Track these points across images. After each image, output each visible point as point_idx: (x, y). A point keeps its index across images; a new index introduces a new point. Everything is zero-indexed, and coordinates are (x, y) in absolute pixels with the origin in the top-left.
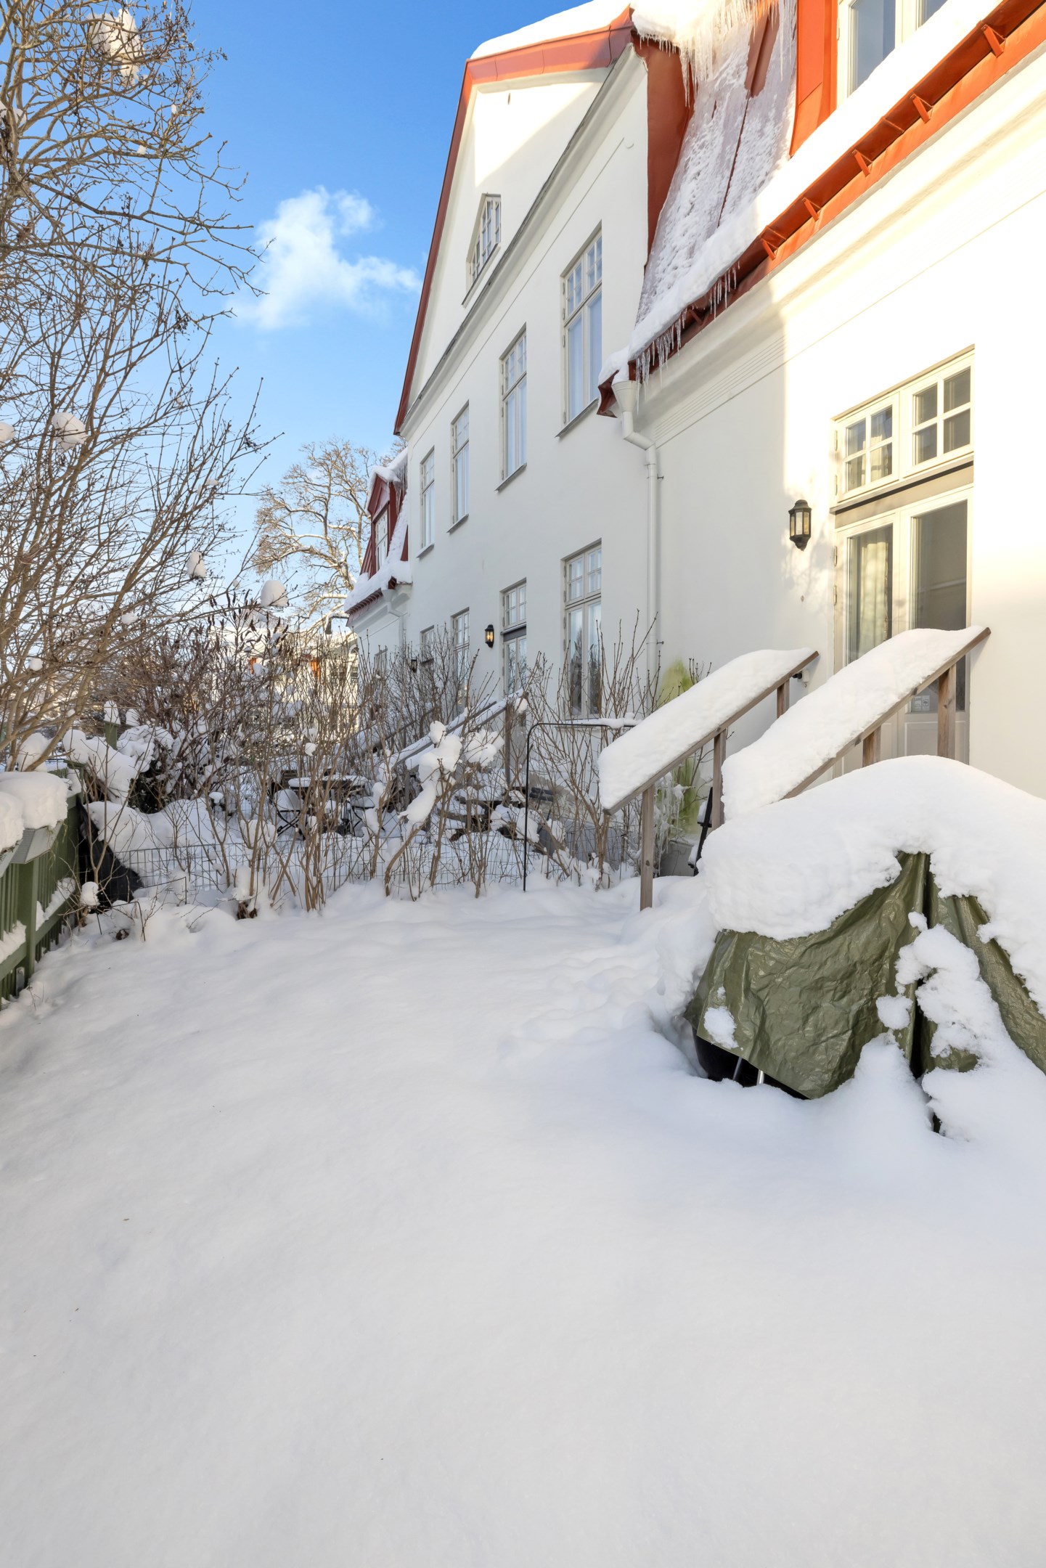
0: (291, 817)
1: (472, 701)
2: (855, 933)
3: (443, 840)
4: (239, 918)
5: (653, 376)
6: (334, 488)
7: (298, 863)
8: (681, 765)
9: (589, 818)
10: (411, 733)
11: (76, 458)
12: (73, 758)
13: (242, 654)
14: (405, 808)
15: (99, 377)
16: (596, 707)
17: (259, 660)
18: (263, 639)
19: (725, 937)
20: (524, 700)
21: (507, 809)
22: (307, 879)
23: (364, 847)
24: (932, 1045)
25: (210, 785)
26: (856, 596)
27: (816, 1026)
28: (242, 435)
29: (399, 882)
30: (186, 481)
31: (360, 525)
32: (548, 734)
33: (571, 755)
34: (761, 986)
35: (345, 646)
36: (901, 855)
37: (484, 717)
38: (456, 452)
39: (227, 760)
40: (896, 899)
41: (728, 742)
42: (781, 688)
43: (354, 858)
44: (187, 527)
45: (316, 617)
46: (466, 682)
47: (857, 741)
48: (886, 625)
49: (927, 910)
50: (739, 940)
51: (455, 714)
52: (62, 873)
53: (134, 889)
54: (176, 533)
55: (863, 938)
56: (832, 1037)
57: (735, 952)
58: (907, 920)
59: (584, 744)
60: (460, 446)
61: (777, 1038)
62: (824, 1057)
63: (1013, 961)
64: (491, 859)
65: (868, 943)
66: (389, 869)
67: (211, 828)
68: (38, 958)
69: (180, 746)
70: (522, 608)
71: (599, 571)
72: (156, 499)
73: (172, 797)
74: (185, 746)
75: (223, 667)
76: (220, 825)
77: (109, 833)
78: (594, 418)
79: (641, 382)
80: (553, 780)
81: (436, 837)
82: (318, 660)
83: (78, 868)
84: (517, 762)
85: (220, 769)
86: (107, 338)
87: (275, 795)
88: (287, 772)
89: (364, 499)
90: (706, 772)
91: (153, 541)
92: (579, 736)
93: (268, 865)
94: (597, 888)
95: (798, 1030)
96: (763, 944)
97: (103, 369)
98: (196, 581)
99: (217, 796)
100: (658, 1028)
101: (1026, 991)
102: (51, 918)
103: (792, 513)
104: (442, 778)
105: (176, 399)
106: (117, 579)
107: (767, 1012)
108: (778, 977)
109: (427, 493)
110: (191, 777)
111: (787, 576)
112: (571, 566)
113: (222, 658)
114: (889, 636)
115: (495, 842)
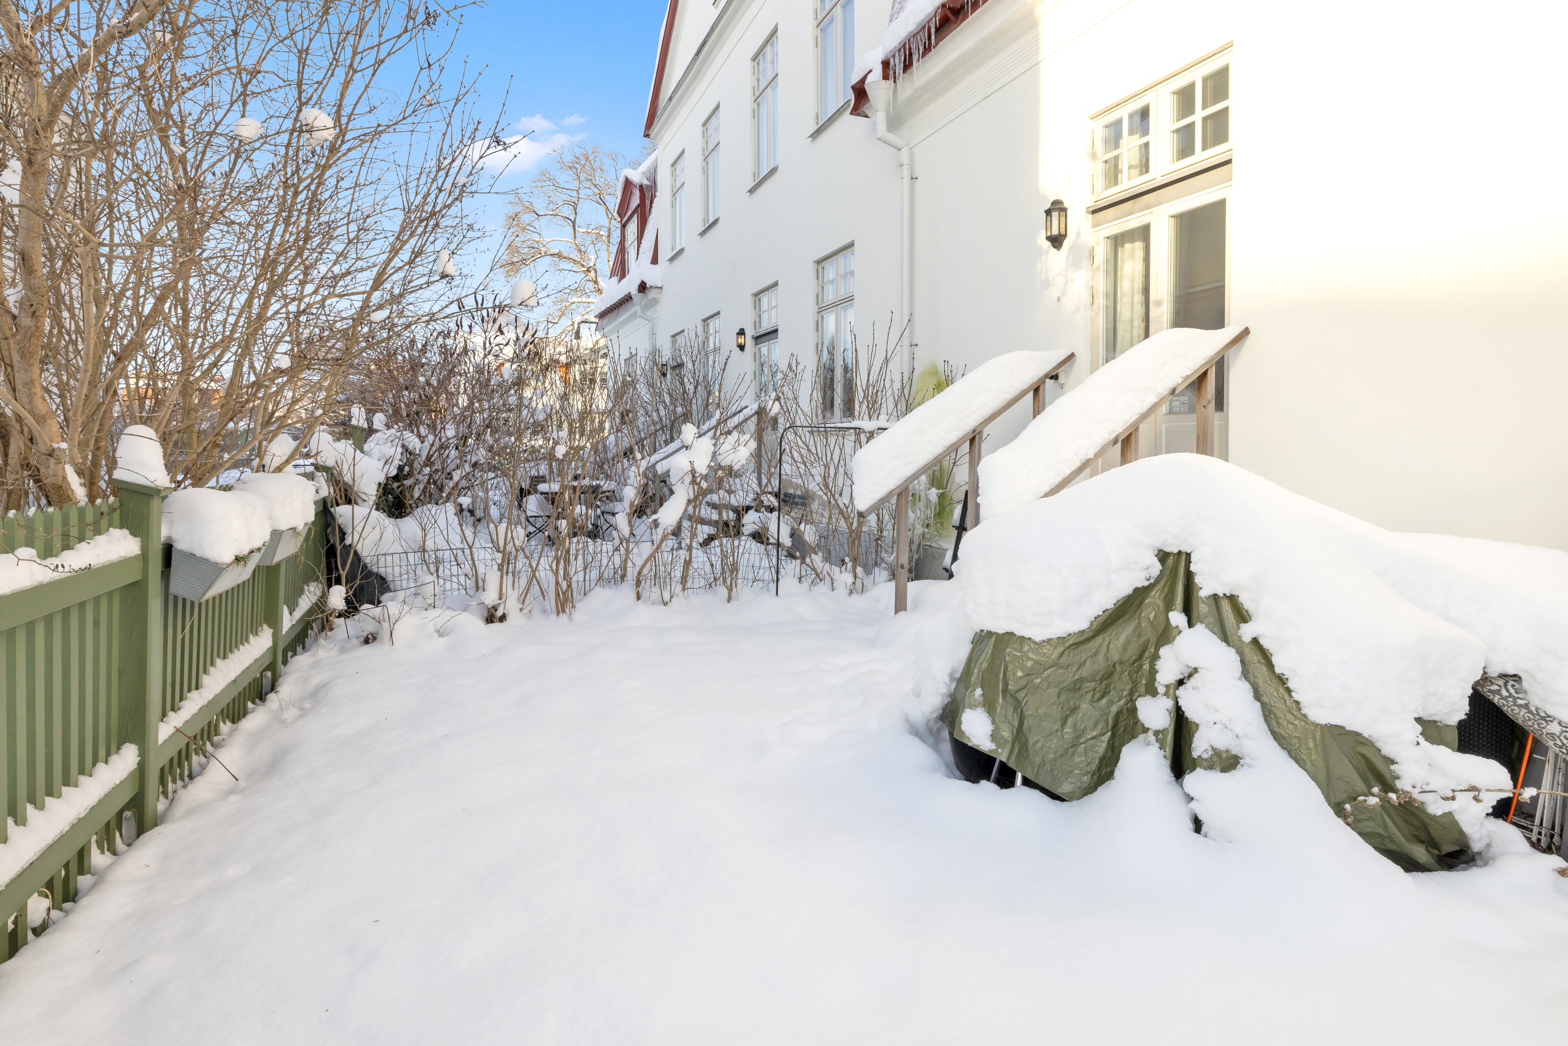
0: (539, 523)
1: (724, 403)
2: (1114, 634)
3: (694, 544)
4: (488, 623)
5: (906, 75)
6: (583, 192)
7: (548, 567)
8: (935, 468)
9: (842, 523)
10: (662, 438)
11: (323, 156)
12: (320, 461)
13: (491, 357)
14: (655, 512)
15: (347, 74)
16: (849, 410)
17: (508, 365)
18: (512, 342)
19: (982, 638)
20: (777, 403)
21: (758, 514)
22: (557, 583)
23: (614, 551)
24: (1193, 745)
25: (458, 490)
26: (1113, 297)
27: (1075, 727)
28: (491, 134)
29: (650, 587)
30: (434, 180)
31: (609, 229)
32: (800, 437)
33: (824, 459)
34: (1019, 687)
35: (594, 351)
36: (1162, 553)
37: (736, 420)
38: (706, 154)
39: (475, 465)
40: (1155, 598)
41: (983, 445)
42: (1037, 390)
43: (605, 562)
44: (437, 225)
45: (565, 322)
46: (717, 386)
47: (1115, 442)
48: (1143, 325)
49: (1187, 609)
50: (996, 640)
51: (706, 418)
52: (309, 577)
53: (382, 593)
54: (424, 232)
55: (1122, 638)
56: (1091, 739)
57: (992, 653)
58: (1168, 619)
59: (837, 447)
60: (710, 148)
61: (1035, 739)
62: (1083, 759)
63: (1275, 660)
64: (743, 562)
65: (1127, 643)
66: (639, 573)
67: (459, 532)
68: (285, 662)
69: (427, 451)
70: (774, 312)
71: (852, 273)
72: (405, 199)
73: (419, 502)
74: (434, 449)
75: (471, 370)
76: (469, 533)
77: (356, 537)
78: (847, 118)
79: (895, 82)
80: (806, 483)
81: (688, 541)
82: (568, 366)
83: (325, 572)
84: (769, 466)
85: (468, 473)
86: (356, 34)
87: (525, 499)
88: (536, 477)
89: (614, 202)
90: (961, 475)
91: (401, 241)
92: (832, 440)
93: (518, 569)
94: (851, 593)
95: (1057, 731)
96: (1021, 644)
97: (351, 66)
98: (444, 281)
99: (465, 501)
100: (914, 731)
101: (1289, 691)
102: (297, 622)
103: (1048, 213)
104: (694, 482)
105: (424, 97)
106: (366, 279)
107: (1026, 714)
108: (1037, 678)
109: (678, 195)
110: (439, 483)
111: (1043, 276)
112: (823, 268)
113: (470, 362)
114: (1147, 335)
115: (747, 546)
